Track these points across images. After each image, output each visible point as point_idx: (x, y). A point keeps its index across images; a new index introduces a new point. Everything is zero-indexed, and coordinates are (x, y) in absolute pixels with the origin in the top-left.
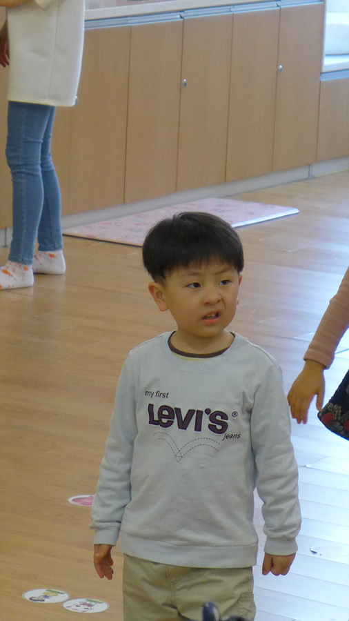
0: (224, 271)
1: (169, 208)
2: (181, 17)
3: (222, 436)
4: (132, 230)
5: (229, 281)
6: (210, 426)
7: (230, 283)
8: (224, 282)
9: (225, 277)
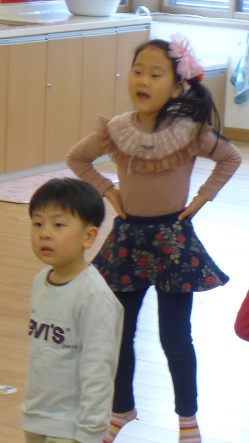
0: (58, 216)
1: (38, 176)
2: (46, 39)
3: (61, 345)
4: (11, 191)
5: (64, 225)
6: (54, 339)
7: (64, 227)
8: (59, 225)
9: (59, 221)
